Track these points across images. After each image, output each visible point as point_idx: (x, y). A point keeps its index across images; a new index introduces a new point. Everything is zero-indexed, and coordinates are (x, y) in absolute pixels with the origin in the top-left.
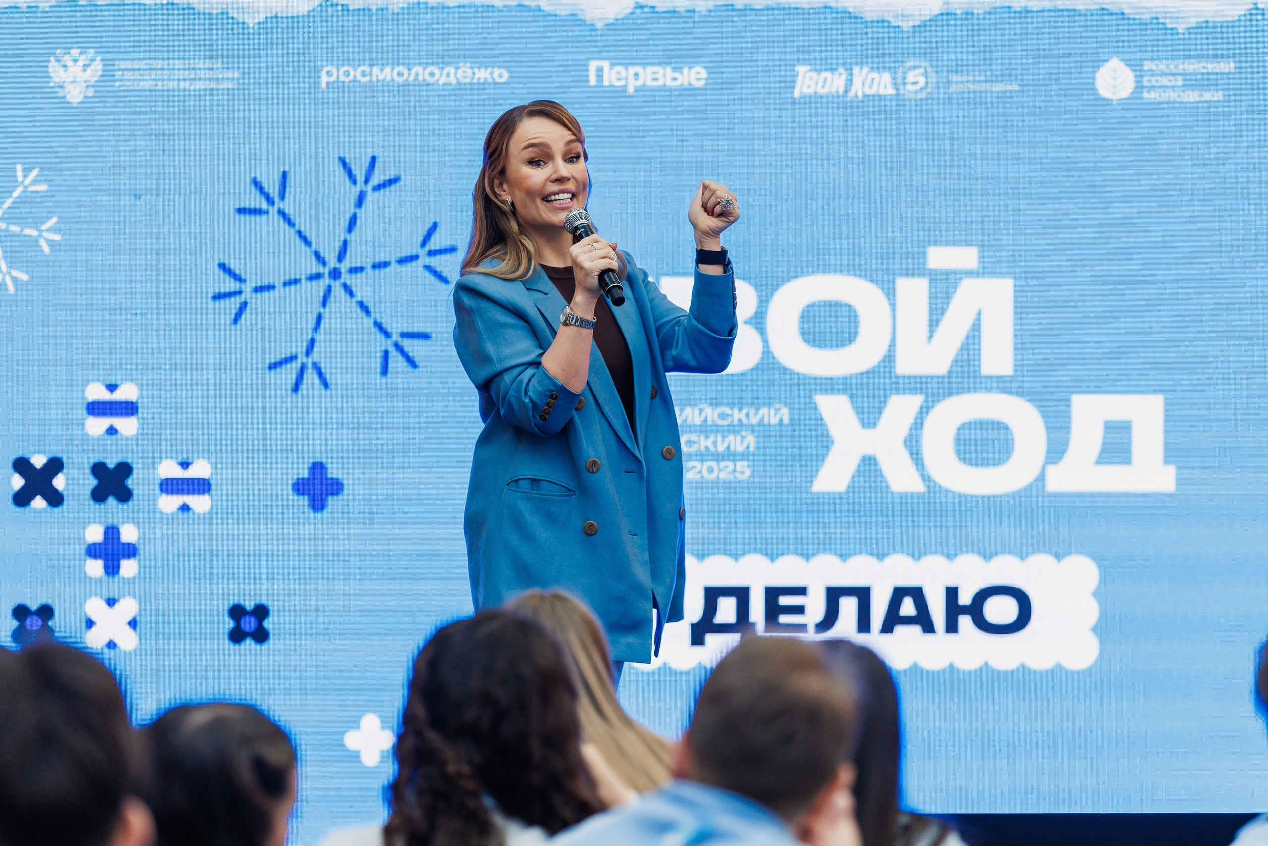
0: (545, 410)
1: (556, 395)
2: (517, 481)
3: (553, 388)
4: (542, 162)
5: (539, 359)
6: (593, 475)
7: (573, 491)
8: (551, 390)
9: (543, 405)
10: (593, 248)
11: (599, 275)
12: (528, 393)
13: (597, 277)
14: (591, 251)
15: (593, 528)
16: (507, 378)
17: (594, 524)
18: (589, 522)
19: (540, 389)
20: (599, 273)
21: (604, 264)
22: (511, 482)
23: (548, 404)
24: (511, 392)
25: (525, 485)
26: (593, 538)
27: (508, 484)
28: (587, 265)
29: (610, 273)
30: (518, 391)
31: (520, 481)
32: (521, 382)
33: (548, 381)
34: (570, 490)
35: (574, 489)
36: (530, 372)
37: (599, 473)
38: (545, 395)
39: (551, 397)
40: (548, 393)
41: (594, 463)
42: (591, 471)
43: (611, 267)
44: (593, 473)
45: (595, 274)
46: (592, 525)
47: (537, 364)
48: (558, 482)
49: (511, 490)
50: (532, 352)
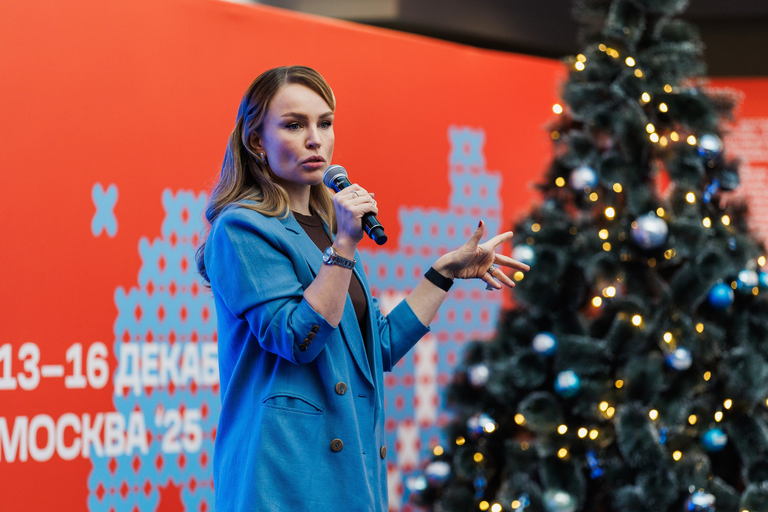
0: (306, 341)
1: (318, 329)
2: (273, 398)
3: (316, 322)
4: (298, 126)
5: (300, 293)
6: (341, 396)
7: (321, 411)
8: (314, 324)
9: (305, 337)
10: (356, 195)
11: (362, 218)
12: (291, 325)
13: (360, 220)
14: (354, 198)
15: (340, 445)
16: (269, 309)
17: (341, 442)
18: (336, 439)
19: (303, 322)
20: (361, 216)
21: (366, 207)
22: (268, 399)
23: (309, 337)
24: (273, 323)
25: (282, 402)
26: (338, 454)
27: (265, 402)
28: (353, 208)
29: (373, 217)
30: (279, 322)
31: (277, 398)
32: (283, 314)
33: (311, 315)
34: (318, 410)
35: (322, 409)
36: (290, 306)
37: (346, 395)
38: (308, 328)
39: (313, 330)
40: (310, 326)
41: (342, 386)
42: (339, 392)
43: (373, 211)
44: (341, 395)
45: (359, 217)
46: (339, 442)
47: (298, 298)
48: (309, 402)
49: (269, 407)
50: (293, 286)
